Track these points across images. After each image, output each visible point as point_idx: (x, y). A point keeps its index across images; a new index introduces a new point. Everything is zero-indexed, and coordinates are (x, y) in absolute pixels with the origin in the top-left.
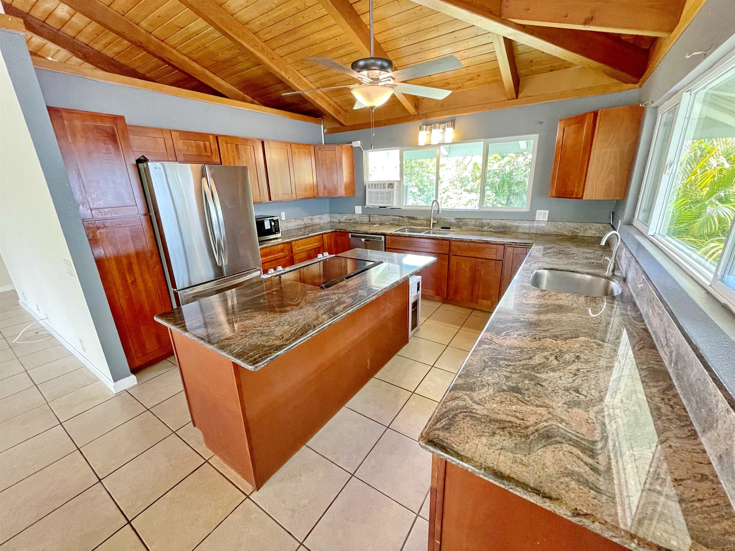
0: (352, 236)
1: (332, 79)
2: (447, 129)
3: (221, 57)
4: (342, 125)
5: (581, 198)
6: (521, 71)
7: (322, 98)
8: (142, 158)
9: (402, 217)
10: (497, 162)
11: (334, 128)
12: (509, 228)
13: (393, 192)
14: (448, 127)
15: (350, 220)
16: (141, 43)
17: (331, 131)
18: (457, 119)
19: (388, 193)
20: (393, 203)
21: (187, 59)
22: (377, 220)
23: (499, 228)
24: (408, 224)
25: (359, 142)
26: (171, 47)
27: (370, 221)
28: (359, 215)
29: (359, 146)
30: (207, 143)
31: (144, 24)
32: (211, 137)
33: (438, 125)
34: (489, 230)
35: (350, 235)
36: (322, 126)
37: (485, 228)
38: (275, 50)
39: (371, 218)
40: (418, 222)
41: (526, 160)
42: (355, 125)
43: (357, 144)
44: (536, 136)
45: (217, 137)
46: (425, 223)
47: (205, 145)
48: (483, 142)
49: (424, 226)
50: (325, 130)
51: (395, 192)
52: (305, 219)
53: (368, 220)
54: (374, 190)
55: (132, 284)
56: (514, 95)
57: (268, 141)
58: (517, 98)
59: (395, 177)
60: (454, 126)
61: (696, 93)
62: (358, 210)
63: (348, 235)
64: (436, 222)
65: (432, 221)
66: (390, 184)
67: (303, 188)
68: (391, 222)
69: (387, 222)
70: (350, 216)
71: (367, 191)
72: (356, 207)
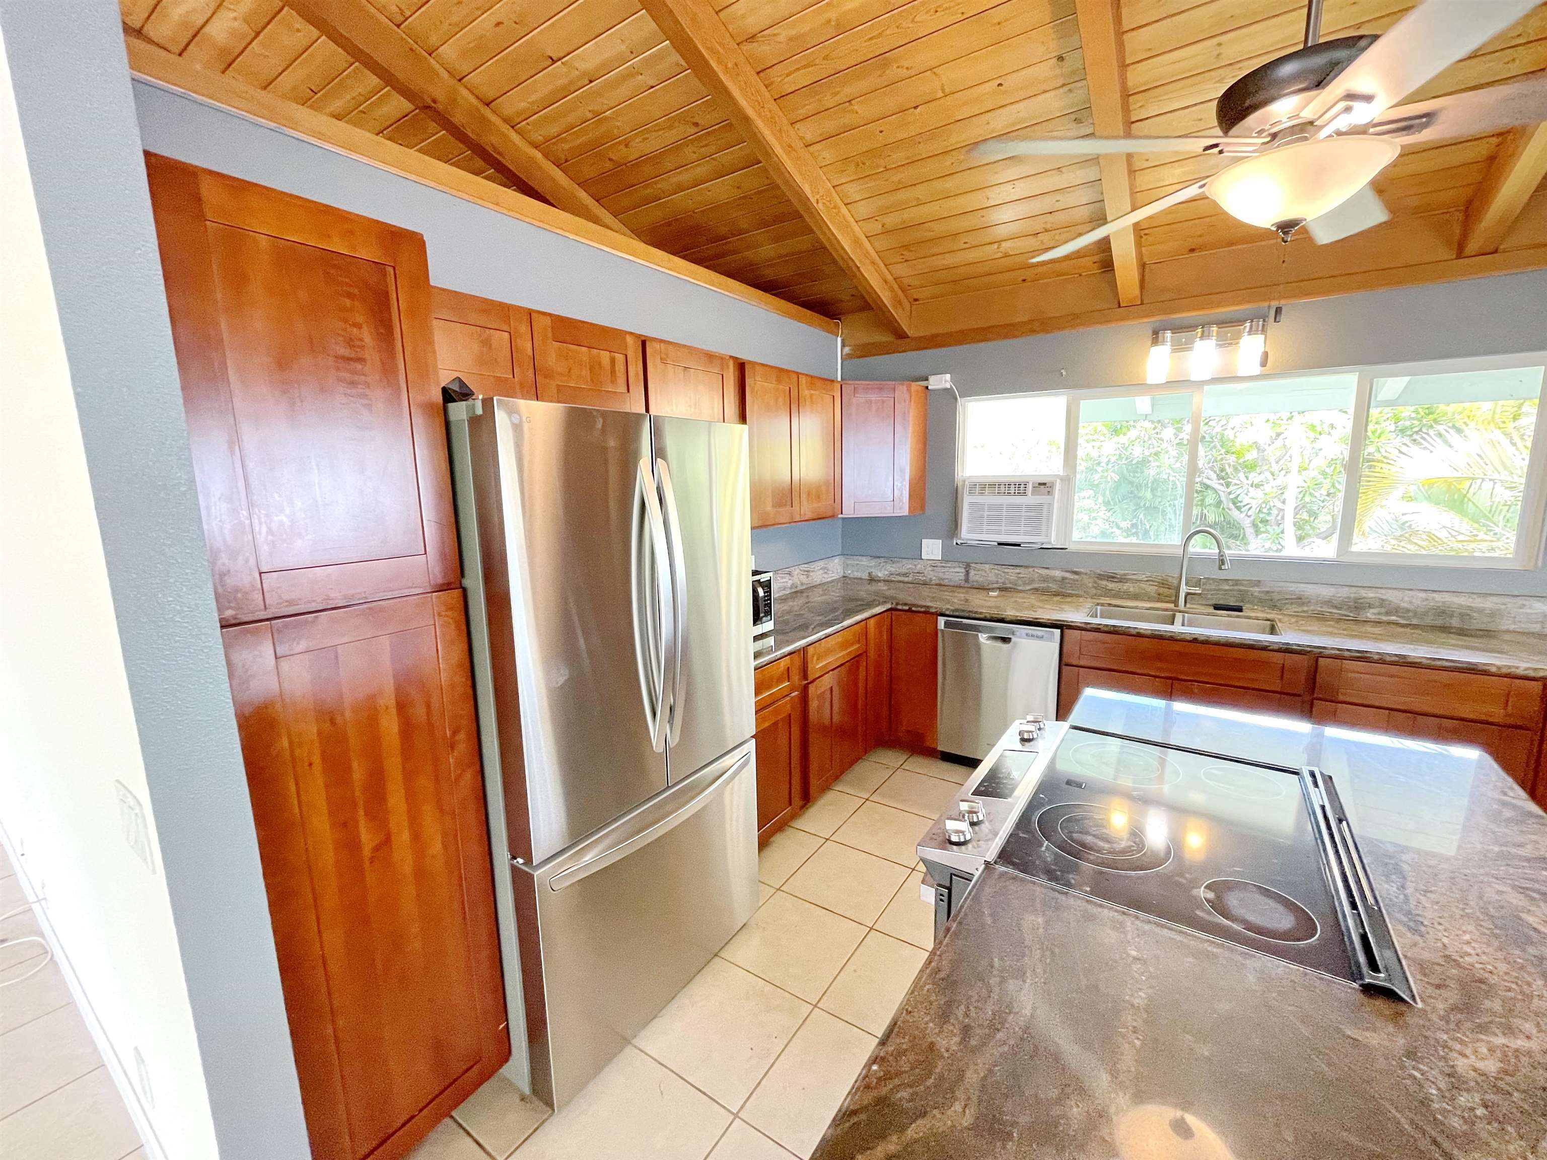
0: (947, 624)
1: (925, 209)
3: (639, 148)
4: (901, 335)
7: (873, 263)
8: (456, 387)
9: (1076, 572)
11: (865, 346)
12: (1462, 615)
13: (1050, 505)
15: (905, 575)
16: (434, 101)
17: (863, 351)
19: (1029, 508)
20: (1048, 535)
21: (539, 156)
22: (992, 577)
23: (1426, 614)
24: (1094, 591)
25: (948, 376)
26: (506, 120)
27: (967, 580)
28: (935, 564)
29: (948, 386)
30: (620, 358)
31: (448, 51)
32: (630, 340)
33: (1214, 329)
34: (1385, 618)
35: (941, 621)
36: (839, 339)
37: (1370, 614)
38: (797, 126)
39: (972, 573)
40: (1126, 586)
42: (937, 335)
43: (941, 382)
45: (644, 343)
46: (1152, 590)
47: (613, 361)
48: (1356, 377)
49: (1150, 599)
50: (847, 350)
51: (1056, 505)
52: (796, 571)
53: (962, 576)
54: (988, 499)
55: (372, 860)
56: (1494, 244)
57: (753, 364)
58: (1497, 249)
62: (932, 549)
63: (936, 621)
64: (1198, 590)
65: (1184, 589)
66: (1040, 484)
67: (815, 493)
68: (1036, 586)
69: (1025, 584)
70: (906, 566)
71: (967, 501)
72: (925, 542)
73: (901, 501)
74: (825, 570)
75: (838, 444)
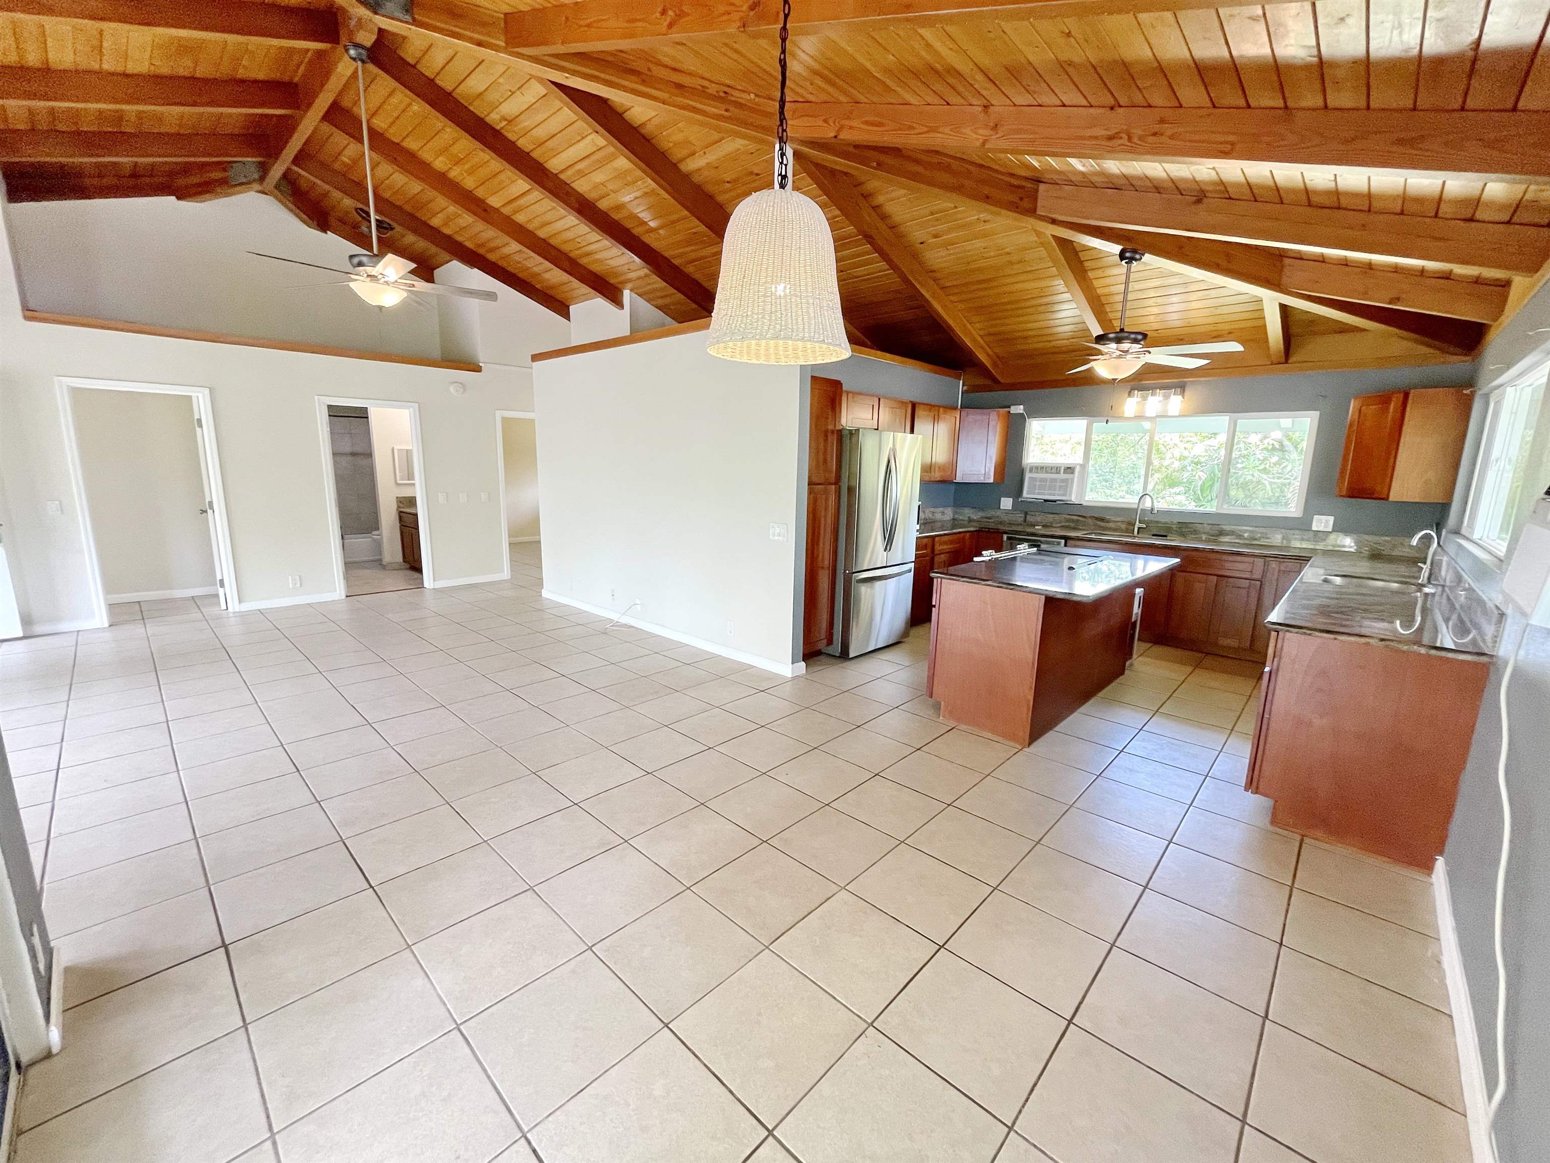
0: (1009, 538)
2: (1172, 397)
4: (995, 380)
5: (1386, 498)
6: (1294, 330)
9: (1084, 517)
10: (1202, 441)
13: (1072, 480)
14: (1174, 394)
15: (989, 517)
17: (975, 389)
18: (1187, 386)
19: (1063, 481)
20: (1070, 495)
22: (1039, 519)
24: (1092, 527)
25: (1022, 407)
27: (1025, 521)
28: (1007, 512)
29: (1021, 412)
33: (1158, 391)
35: (1005, 537)
36: (961, 382)
39: (1028, 517)
40: (1107, 525)
41: (1266, 441)
42: (1017, 383)
43: (1019, 409)
44: (1316, 414)
46: (1123, 526)
48: (1228, 418)
50: (965, 388)
51: (1076, 480)
53: (1021, 517)
54: (1039, 475)
56: (1283, 360)
57: (920, 402)
58: (1286, 362)
59: (1076, 459)
60: (1183, 393)
61: (1523, 389)
62: (1007, 503)
63: (1002, 536)
64: (1144, 526)
65: (1137, 525)
66: (1068, 468)
67: (942, 468)
68: (1063, 524)
69: (1057, 523)
70: (990, 513)
71: (1028, 476)
72: (1002, 499)
73: (989, 474)
74: (943, 513)
75: (956, 442)
